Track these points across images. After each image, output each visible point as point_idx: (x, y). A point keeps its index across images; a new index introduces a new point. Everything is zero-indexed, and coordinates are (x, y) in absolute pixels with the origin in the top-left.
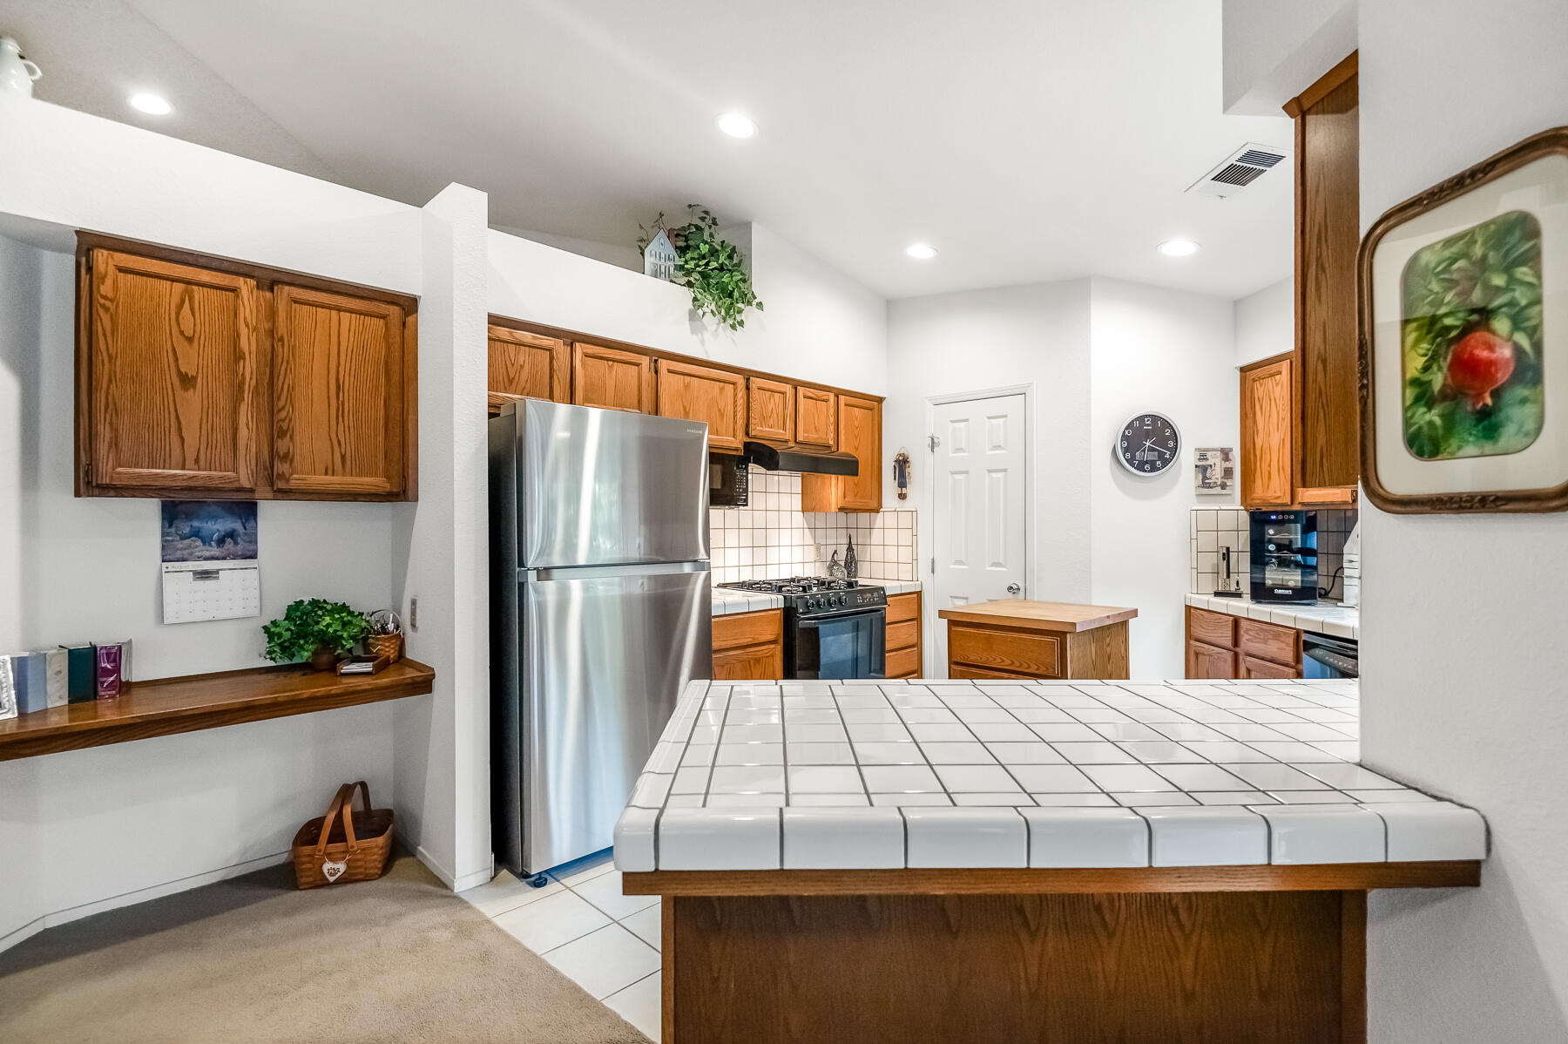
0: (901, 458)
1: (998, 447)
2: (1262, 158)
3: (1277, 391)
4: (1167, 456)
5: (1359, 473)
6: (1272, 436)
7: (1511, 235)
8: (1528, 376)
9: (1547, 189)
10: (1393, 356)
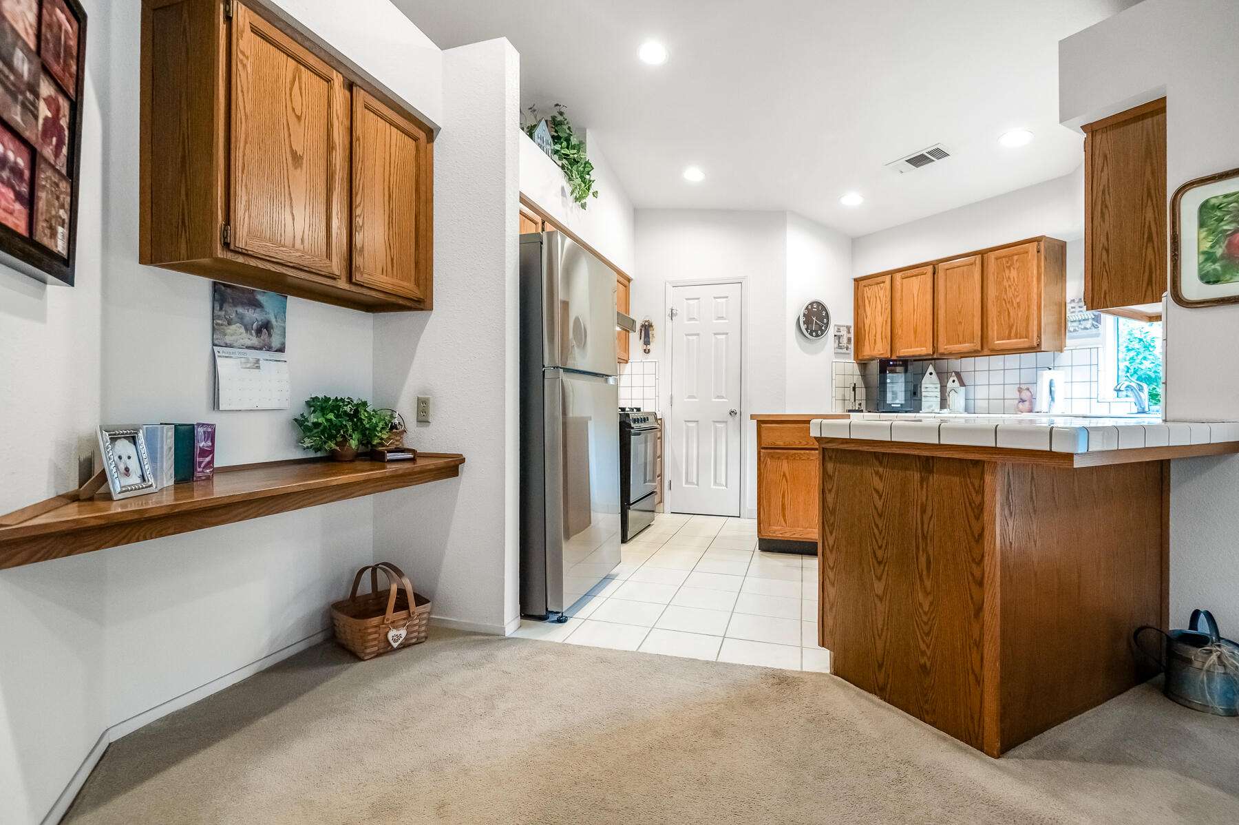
0: (647, 324)
1: (722, 318)
2: (939, 153)
3: (882, 293)
4: (823, 328)
5: (1168, 294)
6: (877, 319)
10: (1194, 243)
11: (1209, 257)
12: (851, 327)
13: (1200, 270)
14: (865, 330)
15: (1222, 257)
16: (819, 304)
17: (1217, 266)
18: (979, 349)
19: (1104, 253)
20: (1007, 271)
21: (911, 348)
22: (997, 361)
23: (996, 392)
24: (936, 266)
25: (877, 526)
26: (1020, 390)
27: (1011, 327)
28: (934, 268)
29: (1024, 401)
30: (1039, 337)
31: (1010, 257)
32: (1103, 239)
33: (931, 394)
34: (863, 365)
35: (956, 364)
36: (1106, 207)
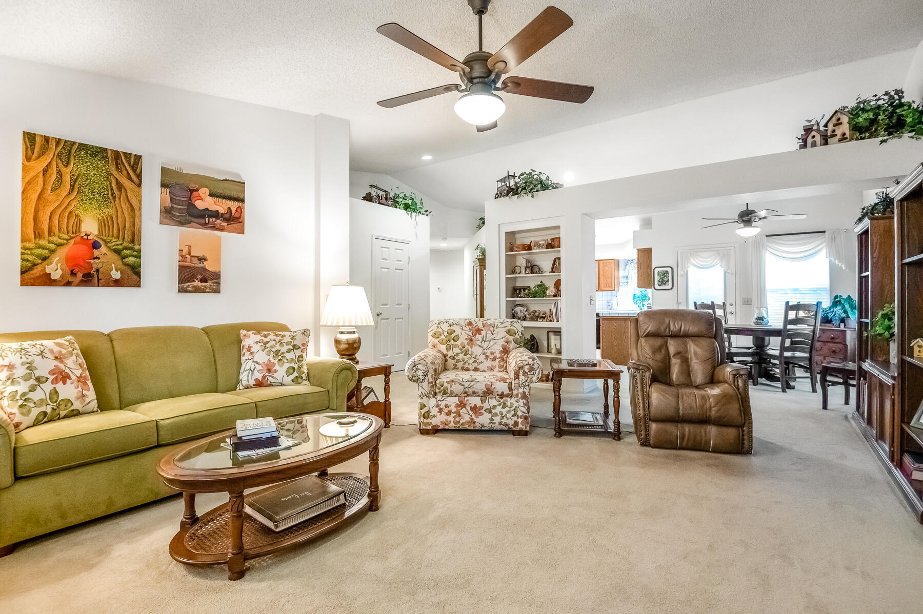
5: (653, 287)
7: (667, 272)
8: (668, 281)
9: (669, 270)
10: (657, 278)
11: (659, 281)
13: (658, 283)
17: (660, 283)
20: (605, 268)
27: (606, 284)
29: (609, 306)
30: (614, 287)
31: (606, 263)
36: (641, 267)
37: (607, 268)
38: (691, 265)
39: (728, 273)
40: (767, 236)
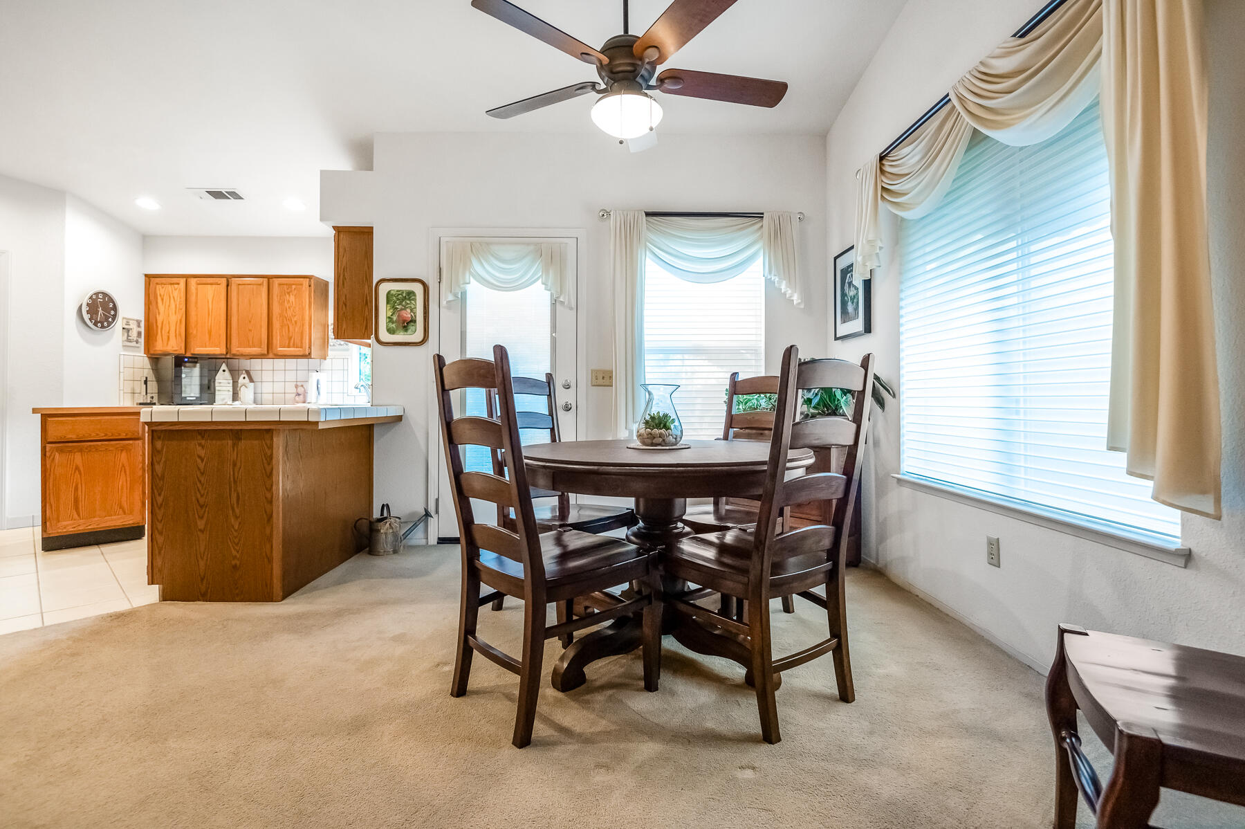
2: (235, 196)
3: (176, 293)
4: (110, 320)
5: (373, 336)
6: (170, 315)
7: (411, 294)
8: (413, 321)
9: (418, 289)
10: (384, 311)
11: (390, 319)
12: (141, 321)
13: (387, 326)
14: (157, 326)
15: (396, 322)
16: (105, 295)
17: (394, 325)
18: (266, 352)
19: (344, 307)
20: (287, 296)
21: (206, 347)
22: (280, 363)
23: (279, 387)
24: (230, 280)
25: (200, 481)
26: (296, 387)
27: (290, 339)
28: (228, 281)
29: (299, 395)
30: (310, 348)
31: (290, 285)
32: (344, 299)
33: (224, 388)
34: (155, 360)
35: (246, 364)
36: (345, 279)
37: (292, 298)
38: (472, 280)
39: (562, 303)
40: (648, 214)
